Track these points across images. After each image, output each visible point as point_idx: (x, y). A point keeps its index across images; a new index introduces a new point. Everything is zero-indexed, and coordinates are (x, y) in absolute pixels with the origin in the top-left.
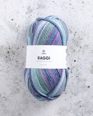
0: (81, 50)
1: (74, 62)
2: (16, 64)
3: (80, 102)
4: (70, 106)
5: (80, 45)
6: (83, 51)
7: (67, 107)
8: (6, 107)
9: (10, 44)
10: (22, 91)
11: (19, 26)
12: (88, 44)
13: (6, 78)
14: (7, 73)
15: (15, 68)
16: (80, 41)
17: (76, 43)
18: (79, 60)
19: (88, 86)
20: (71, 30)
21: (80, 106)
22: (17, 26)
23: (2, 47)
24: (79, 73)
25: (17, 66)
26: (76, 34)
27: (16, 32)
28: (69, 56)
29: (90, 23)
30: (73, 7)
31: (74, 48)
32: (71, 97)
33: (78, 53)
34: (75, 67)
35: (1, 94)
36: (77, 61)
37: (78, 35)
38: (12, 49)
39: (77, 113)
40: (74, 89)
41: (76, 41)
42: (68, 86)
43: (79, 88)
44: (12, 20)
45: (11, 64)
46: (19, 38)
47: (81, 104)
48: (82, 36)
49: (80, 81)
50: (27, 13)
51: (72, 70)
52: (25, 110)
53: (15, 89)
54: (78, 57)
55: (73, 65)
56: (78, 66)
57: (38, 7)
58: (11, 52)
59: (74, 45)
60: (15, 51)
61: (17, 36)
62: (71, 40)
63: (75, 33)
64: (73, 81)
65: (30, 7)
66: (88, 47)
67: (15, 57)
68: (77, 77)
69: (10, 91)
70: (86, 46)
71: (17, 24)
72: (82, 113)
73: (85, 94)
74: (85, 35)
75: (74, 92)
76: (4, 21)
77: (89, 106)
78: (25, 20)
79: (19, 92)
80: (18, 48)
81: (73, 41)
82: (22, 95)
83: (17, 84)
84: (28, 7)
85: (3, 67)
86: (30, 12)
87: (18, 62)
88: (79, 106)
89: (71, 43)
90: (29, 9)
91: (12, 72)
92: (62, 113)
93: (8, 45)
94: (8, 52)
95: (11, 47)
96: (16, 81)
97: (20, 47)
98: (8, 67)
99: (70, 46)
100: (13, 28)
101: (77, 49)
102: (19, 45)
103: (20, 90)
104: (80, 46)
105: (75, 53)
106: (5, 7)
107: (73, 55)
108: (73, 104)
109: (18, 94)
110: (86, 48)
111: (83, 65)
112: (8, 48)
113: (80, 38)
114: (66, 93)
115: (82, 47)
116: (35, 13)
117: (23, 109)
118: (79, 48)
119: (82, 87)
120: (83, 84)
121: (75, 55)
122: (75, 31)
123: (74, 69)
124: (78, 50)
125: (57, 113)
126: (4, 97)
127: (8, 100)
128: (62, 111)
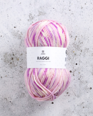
0: (82, 53)
1: (76, 65)
2: (20, 70)
3: (83, 103)
4: (74, 107)
5: (81, 48)
6: (83, 54)
7: (71, 108)
8: (13, 111)
9: (14, 51)
10: (27, 95)
11: (21, 33)
12: (88, 48)
13: (12, 83)
14: (12, 78)
15: (19, 74)
16: (80, 45)
17: (77, 47)
18: (80, 63)
19: (90, 87)
20: (72, 35)
21: (84, 107)
22: (19, 33)
23: (6, 54)
24: (81, 76)
25: (21, 72)
26: (77, 38)
27: (18, 39)
28: (70, 60)
29: (89, 27)
30: (72, 13)
31: (75, 52)
32: (74, 99)
33: (79, 57)
34: (77, 70)
35: (8, 99)
36: (79, 64)
37: (78, 40)
38: (16, 56)
39: (80, 114)
40: (77, 91)
41: (77, 45)
42: (71, 89)
43: (81, 90)
44: (15, 27)
45: (16, 69)
46: (22, 45)
47: (84, 105)
48: (82, 40)
49: (82, 83)
50: (28, 20)
51: (74, 73)
52: (31, 113)
53: (21, 93)
54: (79, 60)
55: (75, 68)
56: (80, 69)
57: (38, 14)
58: (15, 58)
59: (74, 49)
60: (19, 57)
61: (20, 43)
62: (72, 44)
63: (75, 37)
64: (76, 84)
65: (31, 15)
66: (89, 50)
67: (19, 63)
68: (79, 79)
69: (16, 96)
70: (86, 49)
71: (19, 32)
72: (85, 114)
73: (88, 95)
74: (85, 39)
75: (77, 94)
76: (7, 28)
77: (91, 107)
78: (27, 27)
79: (24, 97)
80: (22, 54)
81: (74, 45)
82: (27, 99)
83: (22, 88)
84: (29, 14)
85: (7, 73)
86: (31, 19)
87: (22, 67)
88: (82, 107)
89: (72, 47)
90: (30, 17)
91: (17, 77)
92: (66, 115)
93: (12, 52)
94: (12, 59)
95: (14, 54)
96: (21, 85)
97: (23, 53)
98: (12, 73)
99: (71, 50)
100: (16, 35)
101: (78, 52)
102: (22, 51)
103: (25, 94)
104: (81, 50)
105: (76, 57)
106: (7, 16)
107: (75, 58)
108: (76, 105)
109: (24, 98)
110: (87, 52)
111: (84, 67)
112: (12, 54)
113: (80, 42)
114: (69, 96)
115: (83, 51)
116: (36, 20)
117: (28, 112)
118: (80, 51)
119: (84, 89)
120: (85, 85)
121: (76, 58)
122: (75, 36)
123: (76, 72)
124: (79, 54)
125: (62, 114)
126: (10, 102)
127: (14, 104)
128: (66, 113)
